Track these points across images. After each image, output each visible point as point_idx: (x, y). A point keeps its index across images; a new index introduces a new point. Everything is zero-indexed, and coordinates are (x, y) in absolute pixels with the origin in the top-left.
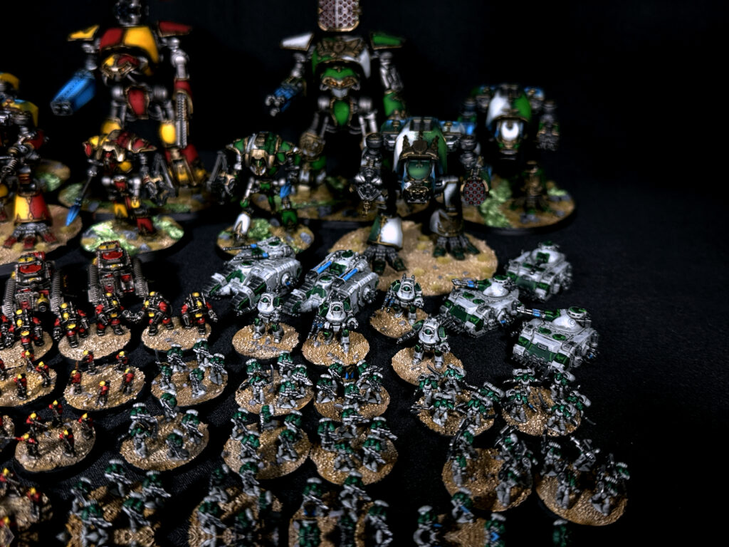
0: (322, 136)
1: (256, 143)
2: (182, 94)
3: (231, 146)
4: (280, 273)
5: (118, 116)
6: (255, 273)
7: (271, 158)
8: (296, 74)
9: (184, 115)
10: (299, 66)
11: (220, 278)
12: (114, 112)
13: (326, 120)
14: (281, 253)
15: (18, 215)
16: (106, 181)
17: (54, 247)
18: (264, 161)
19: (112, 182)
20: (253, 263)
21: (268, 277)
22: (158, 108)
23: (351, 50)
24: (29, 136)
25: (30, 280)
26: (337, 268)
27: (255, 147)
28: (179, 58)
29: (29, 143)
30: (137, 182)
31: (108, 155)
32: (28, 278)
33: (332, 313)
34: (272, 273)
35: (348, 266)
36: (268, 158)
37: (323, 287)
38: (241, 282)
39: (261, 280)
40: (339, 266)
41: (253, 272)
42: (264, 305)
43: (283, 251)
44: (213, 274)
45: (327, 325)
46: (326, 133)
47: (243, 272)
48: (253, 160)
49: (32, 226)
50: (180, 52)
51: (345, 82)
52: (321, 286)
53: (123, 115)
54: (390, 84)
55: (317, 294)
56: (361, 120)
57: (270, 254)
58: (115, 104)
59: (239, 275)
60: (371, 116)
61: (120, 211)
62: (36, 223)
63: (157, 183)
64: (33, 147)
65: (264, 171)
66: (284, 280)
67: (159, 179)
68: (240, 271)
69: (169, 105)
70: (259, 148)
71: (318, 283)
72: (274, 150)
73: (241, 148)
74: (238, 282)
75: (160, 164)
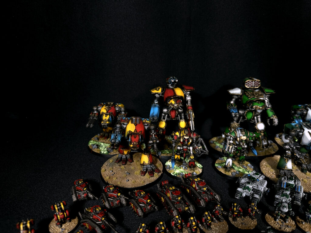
0: (239, 123)
1: (242, 133)
2: (190, 111)
3: (229, 134)
4: (265, 187)
6: (255, 188)
8: (232, 102)
10: (234, 99)
11: (241, 190)
13: (241, 118)
14: (262, 178)
15: (144, 162)
16: (179, 148)
17: (160, 174)
19: (181, 148)
20: (252, 183)
21: (262, 190)
22: (179, 116)
23: (261, 95)
24: (155, 134)
25: (179, 198)
27: (242, 135)
28: (189, 98)
30: (191, 148)
31: (186, 140)
35: (294, 184)
37: (288, 194)
39: (260, 191)
40: (291, 184)
41: (254, 187)
44: (237, 188)
46: (241, 122)
47: (250, 187)
49: (149, 166)
50: (190, 96)
51: (263, 108)
54: (269, 105)
55: (285, 197)
56: (255, 118)
57: (259, 179)
58: (163, 115)
60: (259, 116)
61: (178, 157)
64: (157, 138)
65: (245, 144)
66: (266, 190)
68: (249, 187)
69: (183, 114)
70: (244, 136)
71: (285, 192)
72: (248, 136)
73: (234, 135)
74: (248, 192)
75: (201, 141)
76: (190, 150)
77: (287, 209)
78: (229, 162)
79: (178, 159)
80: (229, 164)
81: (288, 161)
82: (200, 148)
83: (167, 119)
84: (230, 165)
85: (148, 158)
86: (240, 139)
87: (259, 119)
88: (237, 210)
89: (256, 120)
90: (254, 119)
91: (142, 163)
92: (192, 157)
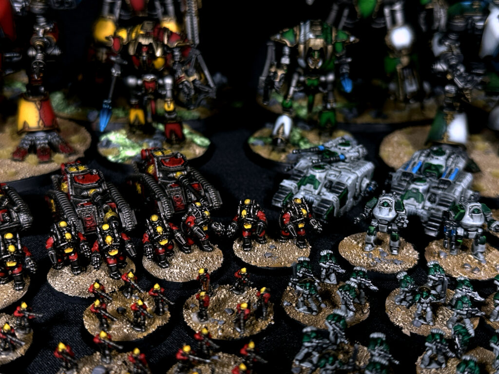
1: (312, 31)
3: (278, 37)
4: (361, 177)
5: (111, 12)
6: (332, 178)
7: (330, 47)
9: (194, 10)
11: (292, 185)
12: (106, 8)
14: (357, 154)
15: (25, 123)
16: (132, 81)
17: (72, 158)
18: (322, 52)
19: (140, 82)
20: (326, 167)
21: (350, 182)
22: (157, 4)
24: (48, 28)
25: (92, 192)
26: (433, 168)
27: (311, 36)
29: (50, 36)
30: (168, 81)
31: (145, 49)
32: (88, 189)
33: (472, 217)
34: (353, 177)
35: (444, 165)
36: (326, 48)
37: (421, 191)
38: (315, 188)
39: (343, 185)
40: (435, 166)
41: (328, 177)
42: (385, 210)
43: (358, 152)
44: (281, 181)
45: (460, 232)
47: (317, 177)
48: (310, 52)
49: (41, 135)
52: (417, 190)
53: (117, 11)
55: (412, 199)
56: (387, 11)
57: (347, 156)
58: (109, 1)
59: (312, 180)
60: (398, 7)
61: (137, 117)
62: (46, 132)
63: (194, 81)
64: (54, 40)
65: (320, 64)
66: (364, 185)
67: (195, 77)
68: (314, 176)
69: (170, 1)
70: (317, 37)
71: (413, 186)
72: (332, 40)
73: (292, 38)
74: (312, 189)
75: (197, 59)
76: (163, 86)
77: (390, 210)
78: (283, 125)
79: (139, 122)
80: (281, 131)
81: (453, 118)
82: (191, 79)
83: (120, 15)
84: (283, 133)
85: (39, 110)
86: (305, 48)
87: (399, 16)
88: (249, 215)
89: (388, 20)
90: (381, 14)
91: (20, 126)
92: (169, 107)
